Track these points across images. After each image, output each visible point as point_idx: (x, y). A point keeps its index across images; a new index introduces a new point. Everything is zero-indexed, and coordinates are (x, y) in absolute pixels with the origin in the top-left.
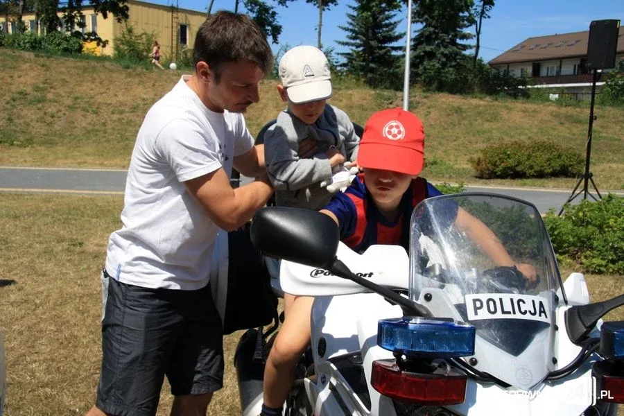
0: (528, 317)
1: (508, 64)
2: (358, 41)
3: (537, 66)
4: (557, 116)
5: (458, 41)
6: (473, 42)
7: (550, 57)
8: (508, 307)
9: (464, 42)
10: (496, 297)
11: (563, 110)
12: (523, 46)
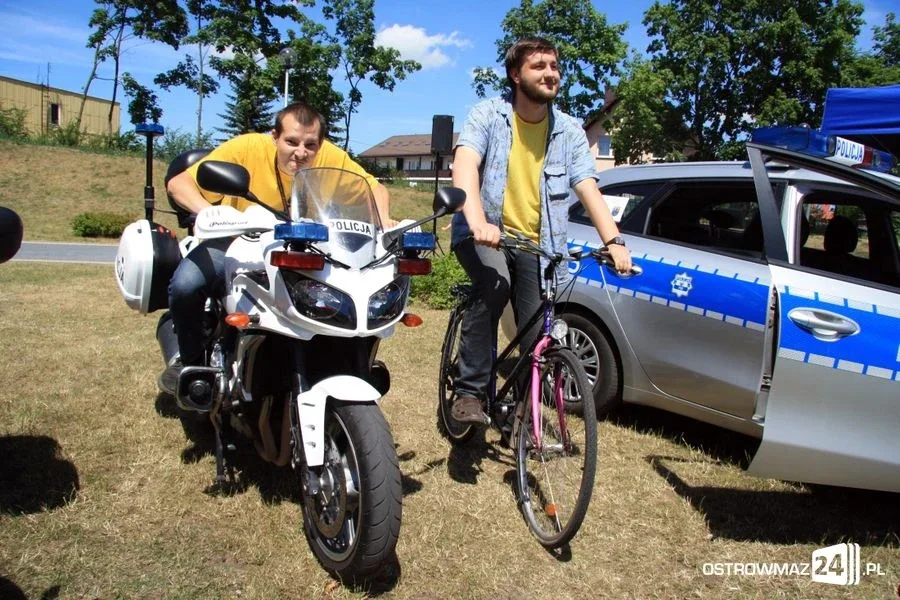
0: (360, 232)
1: (376, 157)
2: (236, 129)
3: (400, 161)
4: (414, 199)
5: (331, 134)
6: (343, 135)
7: (410, 153)
8: (348, 226)
9: (336, 135)
10: (342, 221)
11: (420, 194)
12: (388, 142)
